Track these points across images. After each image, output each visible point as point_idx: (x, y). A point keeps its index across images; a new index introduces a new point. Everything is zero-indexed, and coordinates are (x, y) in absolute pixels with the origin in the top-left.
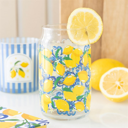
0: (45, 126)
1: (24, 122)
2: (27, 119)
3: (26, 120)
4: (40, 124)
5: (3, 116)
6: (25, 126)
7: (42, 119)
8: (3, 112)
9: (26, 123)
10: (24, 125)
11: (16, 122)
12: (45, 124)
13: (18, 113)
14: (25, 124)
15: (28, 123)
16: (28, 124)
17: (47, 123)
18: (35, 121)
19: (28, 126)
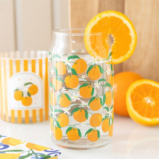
0: (56, 157)
1: (30, 153)
2: (33, 150)
3: (31, 150)
4: (50, 155)
5: (2, 147)
6: (32, 158)
7: (52, 149)
8: (3, 141)
9: (33, 155)
10: (30, 157)
11: (20, 154)
12: (56, 155)
13: (21, 142)
14: (31, 155)
15: (34, 154)
16: (35, 156)
17: (58, 154)
18: (43, 151)
19: (35, 157)
